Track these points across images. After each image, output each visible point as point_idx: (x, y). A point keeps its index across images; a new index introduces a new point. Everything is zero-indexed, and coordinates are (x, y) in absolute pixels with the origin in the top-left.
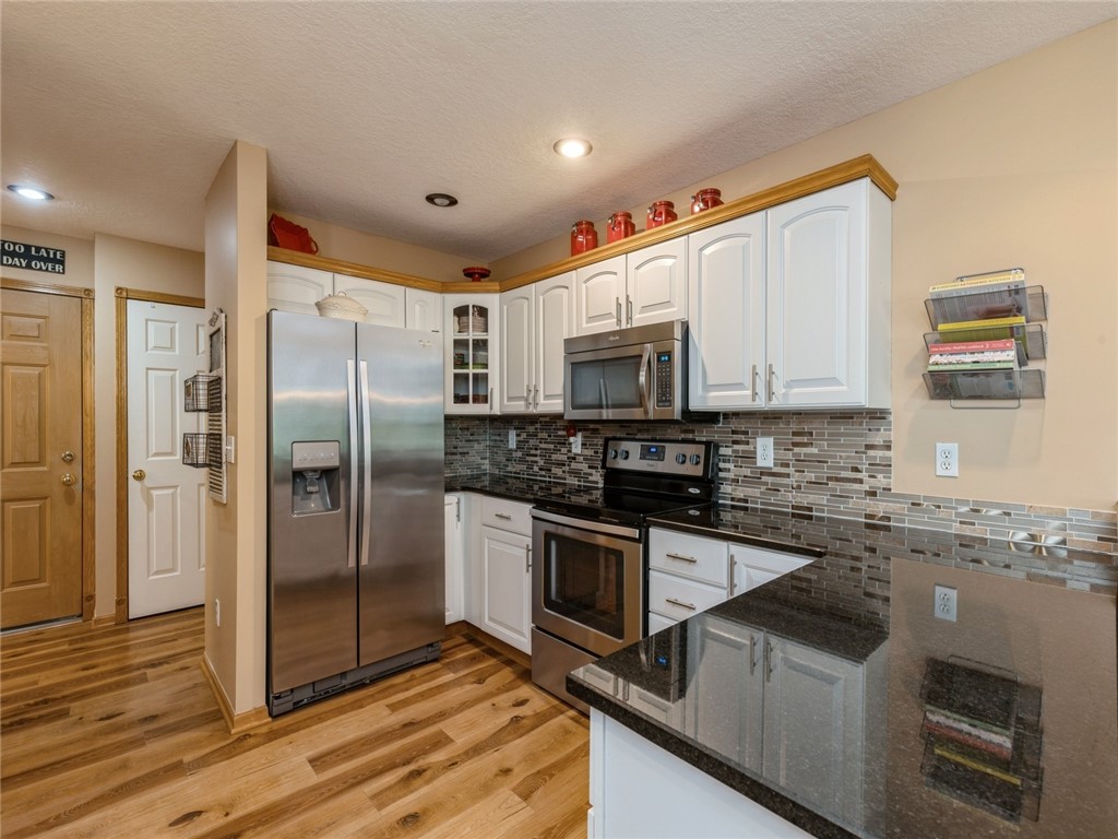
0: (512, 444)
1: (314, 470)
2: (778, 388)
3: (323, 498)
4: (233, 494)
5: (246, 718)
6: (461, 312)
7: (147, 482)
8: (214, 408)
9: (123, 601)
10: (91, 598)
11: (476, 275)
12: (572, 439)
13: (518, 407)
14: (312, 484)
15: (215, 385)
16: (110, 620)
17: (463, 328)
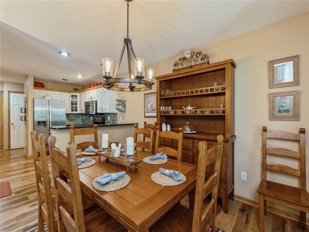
0: (84, 119)
1: (42, 121)
2: (103, 110)
3: (43, 126)
4: (28, 125)
5: (30, 157)
6: (72, 96)
7: (14, 125)
8: (25, 112)
9: (9, 146)
10: (3, 146)
11: (76, 90)
12: (91, 117)
13: (81, 112)
14: (41, 123)
15: (25, 109)
16: (7, 149)
17: (73, 99)
